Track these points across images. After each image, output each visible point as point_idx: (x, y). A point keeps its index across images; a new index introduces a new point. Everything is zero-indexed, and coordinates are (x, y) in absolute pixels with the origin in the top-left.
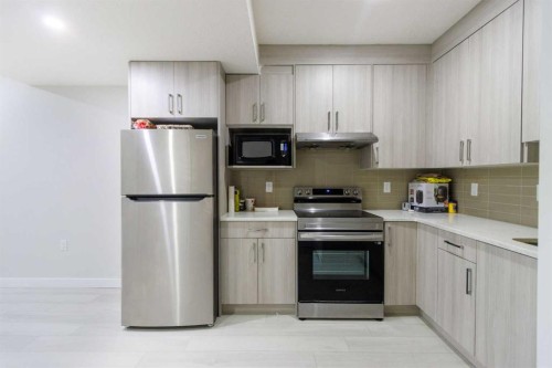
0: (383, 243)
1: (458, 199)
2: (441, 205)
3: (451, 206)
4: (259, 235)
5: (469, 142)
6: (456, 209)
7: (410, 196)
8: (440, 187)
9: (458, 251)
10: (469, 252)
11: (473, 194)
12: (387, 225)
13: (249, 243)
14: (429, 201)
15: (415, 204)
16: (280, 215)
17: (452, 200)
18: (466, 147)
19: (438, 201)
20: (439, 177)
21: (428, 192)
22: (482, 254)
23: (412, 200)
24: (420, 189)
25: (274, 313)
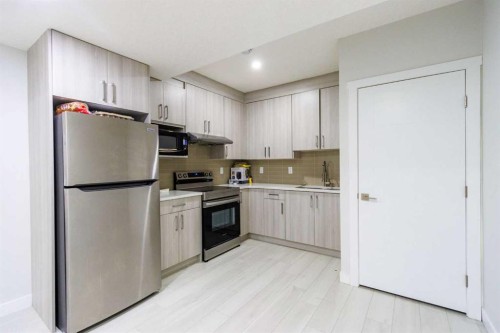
1: (253, 175)
3: (250, 180)
4: (180, 208)
5: (270, 148)
6: (252, 181)
7: (232, 175)
8: (247, 170)
9: (276, 197)
10: (281, 196)
11: (261, 173)
13: (173, 217)
14: (243, 177)
16: (170, 195)
17: (250, 177)
18: (267, 151)
19: (247, 177)
20: (247, 164)
21: (244, 173)
22: (288, 195)
23: (234, 177)
24: (239, 171)
25: (186, 267)
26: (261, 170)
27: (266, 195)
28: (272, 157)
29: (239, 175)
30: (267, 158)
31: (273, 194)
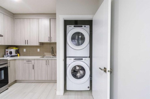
0: (8, 66)
1: (20, 52)
2: (17, 54)
3: (18, 54)
5: (27, 40)
6: (20, 55)
7: (6, 53)
8: (16, 50)
9: (30, 62)
10: (33, 62)
11: (24, 51)
12: (8, 61)
14: (14, 54)
15: (9, 55)
17: (19, 53)
18: (27, 41)
19: (16, 53)
20: (16, 48)
21: (14, 51)
22: (36, 61)
23: (7, 54)
24: (11, 51)
26: (25, 50)
27: (25, 61)
28: (29, 45)
29: (11, 53)
30: (27, 45)
31: (29, 61)
